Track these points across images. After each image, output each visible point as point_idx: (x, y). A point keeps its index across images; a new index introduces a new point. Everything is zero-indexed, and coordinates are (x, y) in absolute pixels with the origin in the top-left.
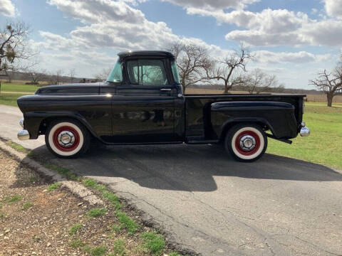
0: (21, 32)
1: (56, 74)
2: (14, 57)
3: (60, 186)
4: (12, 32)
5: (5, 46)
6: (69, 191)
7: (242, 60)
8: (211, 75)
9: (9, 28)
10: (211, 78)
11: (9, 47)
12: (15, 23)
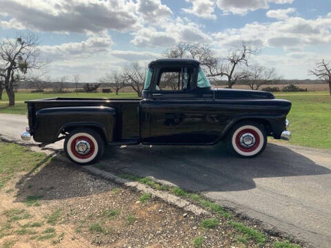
0: (31, 43)
1: (60, 81)
2: (26, 68)
3: (151, 197)
4: (22, 44)
5: (17, 57)
6: (163, 201)
7: (244, 56)
8: (215, 72)
9: (19, 40)
10: (214, 75)
11: (21, 58)
12: (25, 35)
